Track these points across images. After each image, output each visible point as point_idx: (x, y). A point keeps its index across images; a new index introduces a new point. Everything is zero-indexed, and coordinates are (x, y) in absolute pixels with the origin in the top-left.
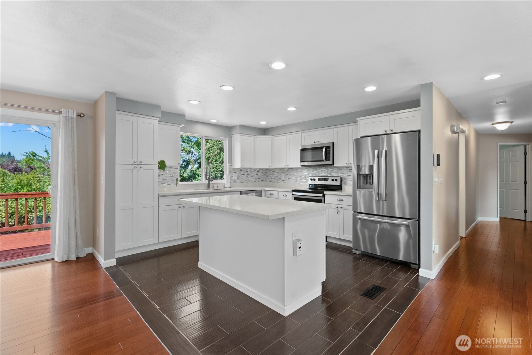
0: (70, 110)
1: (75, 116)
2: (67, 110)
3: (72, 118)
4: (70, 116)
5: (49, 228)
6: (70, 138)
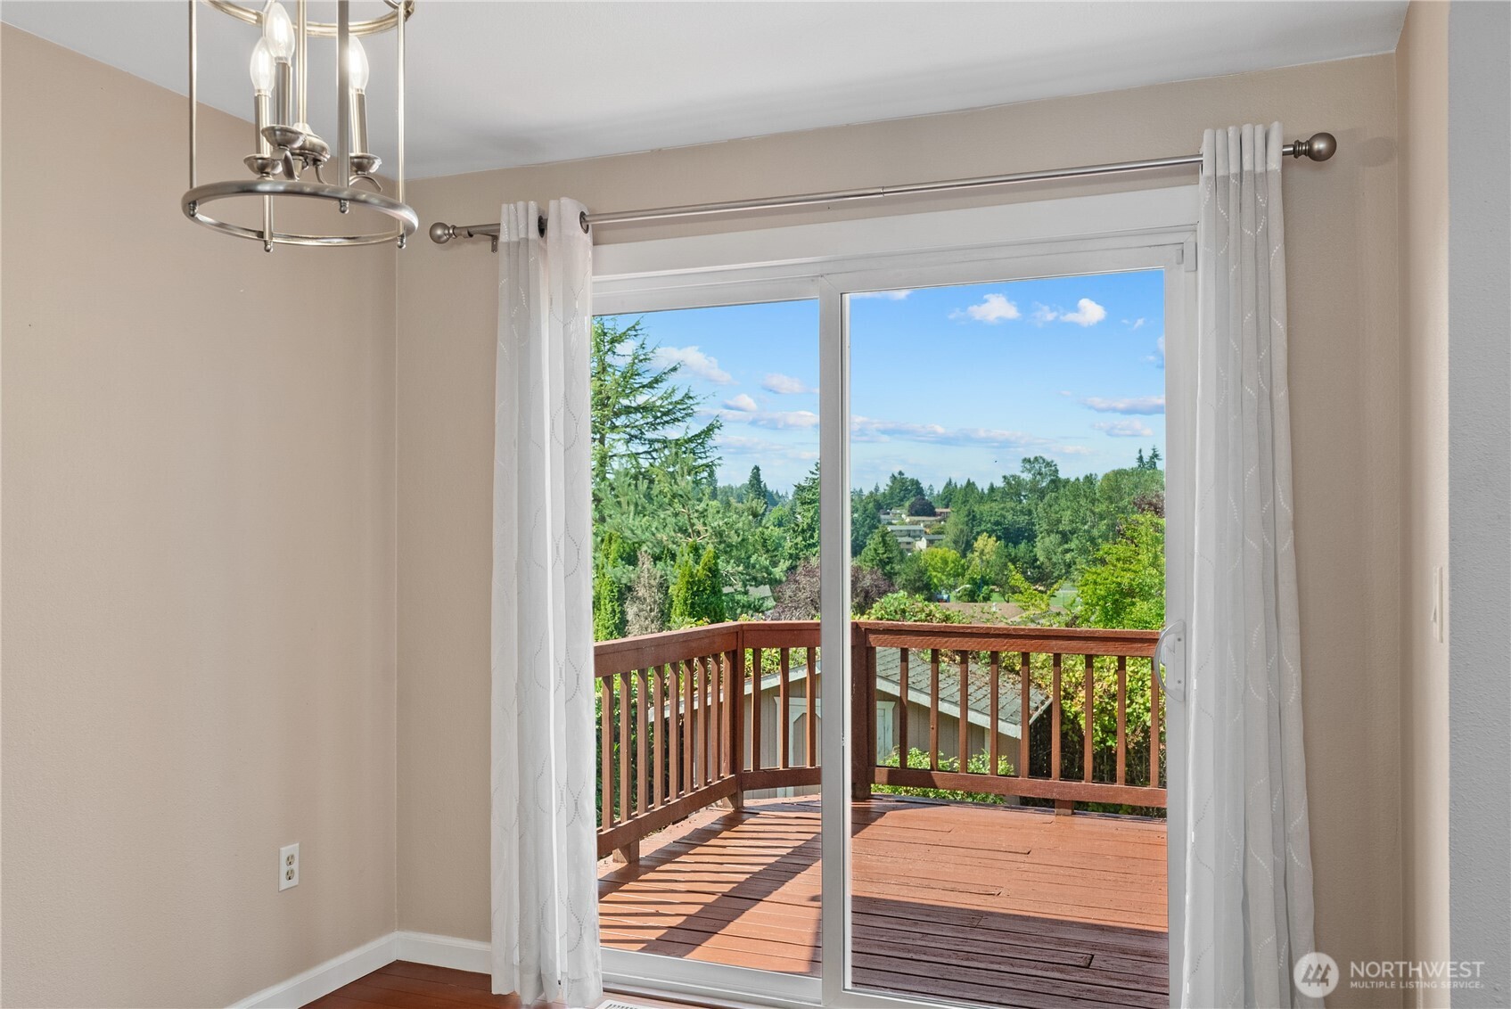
0: (1247, 130)
1: (1275, 164)
2: (1231, 130)
3: (1261, 179)
4: (1247, 167)
5: (1161, 814)
6: (1249, 316)
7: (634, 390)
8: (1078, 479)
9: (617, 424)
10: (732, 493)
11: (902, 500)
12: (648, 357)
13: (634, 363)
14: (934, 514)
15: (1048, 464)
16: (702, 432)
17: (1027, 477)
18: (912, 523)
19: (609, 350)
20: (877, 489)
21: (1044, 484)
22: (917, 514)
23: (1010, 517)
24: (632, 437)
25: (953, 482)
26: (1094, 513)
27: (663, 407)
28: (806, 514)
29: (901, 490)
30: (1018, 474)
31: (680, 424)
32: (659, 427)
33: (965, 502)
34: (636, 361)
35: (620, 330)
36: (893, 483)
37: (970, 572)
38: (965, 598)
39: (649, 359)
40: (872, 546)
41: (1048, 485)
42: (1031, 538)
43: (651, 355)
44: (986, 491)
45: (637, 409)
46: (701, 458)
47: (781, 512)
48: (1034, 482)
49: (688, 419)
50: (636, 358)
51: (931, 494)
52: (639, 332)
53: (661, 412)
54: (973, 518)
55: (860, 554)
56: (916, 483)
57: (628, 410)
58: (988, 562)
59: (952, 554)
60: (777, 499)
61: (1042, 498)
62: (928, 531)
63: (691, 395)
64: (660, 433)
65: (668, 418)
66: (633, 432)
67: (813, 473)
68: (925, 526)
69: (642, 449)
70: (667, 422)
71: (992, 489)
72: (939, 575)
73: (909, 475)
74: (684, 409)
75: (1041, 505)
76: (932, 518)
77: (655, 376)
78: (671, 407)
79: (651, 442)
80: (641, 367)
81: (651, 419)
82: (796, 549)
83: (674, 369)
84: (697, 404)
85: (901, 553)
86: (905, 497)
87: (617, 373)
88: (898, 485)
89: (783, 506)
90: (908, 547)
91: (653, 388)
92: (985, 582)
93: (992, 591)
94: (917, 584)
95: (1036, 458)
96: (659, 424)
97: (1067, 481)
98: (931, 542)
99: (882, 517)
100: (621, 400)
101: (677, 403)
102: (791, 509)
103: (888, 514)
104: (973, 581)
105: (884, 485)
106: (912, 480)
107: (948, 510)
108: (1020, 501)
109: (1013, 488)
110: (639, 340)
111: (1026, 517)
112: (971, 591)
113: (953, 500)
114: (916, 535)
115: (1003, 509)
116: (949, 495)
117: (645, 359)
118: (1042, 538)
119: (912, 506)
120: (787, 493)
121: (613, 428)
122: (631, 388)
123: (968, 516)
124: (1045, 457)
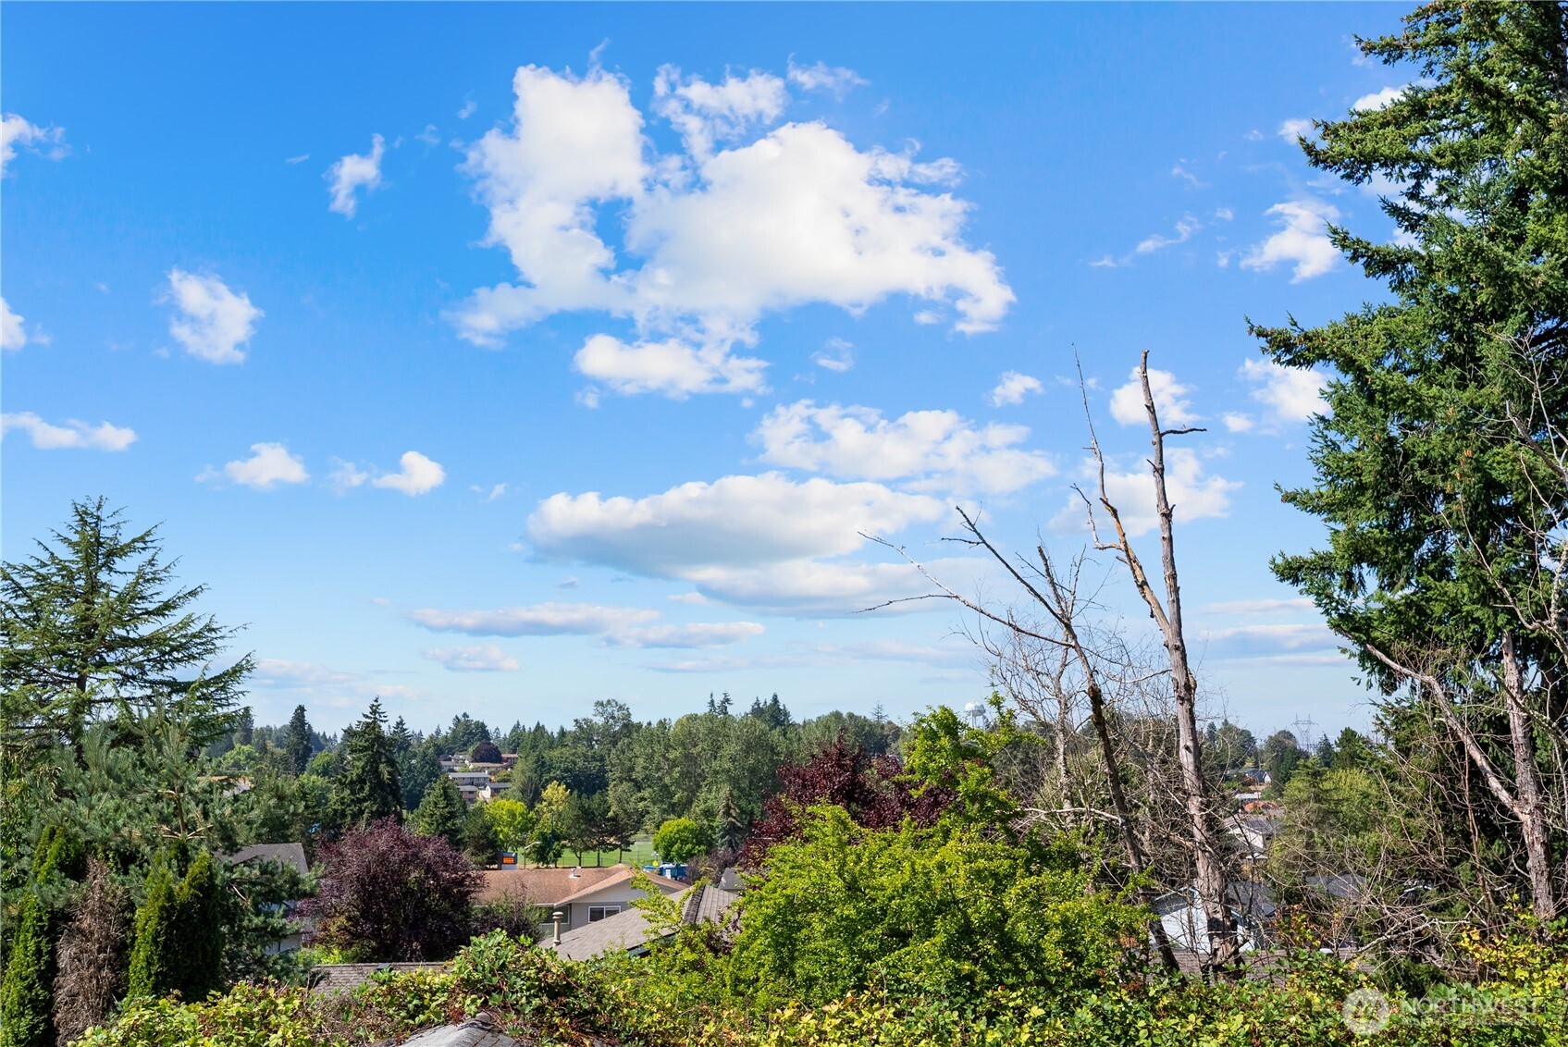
7: (134, 617)
8: (649, 724)
9: (108, 660)
10: (270, 735)
11: (465, 745)
12: (158, 576)
13: (137, 583)
14: (500, 760)
15: (621, 708)
16: (225, 674)
17: (599, 720)
18: (475, 770)
19: (103, 565)
20: (438, 732)
21: (617, 728)
22: (482, 760)
23: (580, 764)
24: (127, 678)
25: (521, 725)
26: (668, 759)
27: (174, 640)
28: (357, 763)
29: (465, 734)
30: (591, 717)
31: (196, 662)
32: (167, 666)
33: (534, 747)
34: (141, 581)
35: (124, 540)
36: (456, 725)
37: (540, 826)
38: (534, 856)
39: (160, 580)
40: (432, 799)
41: (621, 729)
42: (603, 785)
43: (162, 575)
44: (556, 735)
45: (136, 643)
46: (221, 706)
47: (326, 759)
48: (607, 726)
49: (208, 657)
50: (141, 577)
51: (497, 737)
52: (149, 544)
53: (169, 645)
54: (542, 765)
55: (417, 807)
56: (482, 727)
57: (126, 642)
58: (560, 815)
59: (520, 807)
60: (324, 743)
61: (615, 744)
62: (493, 778)
63: (214, 626)
64: (168, 674)
65: (180, 656)
66: (130, 671)
67: (367, 717)
68: (490, 774)
69: (139, 693)
70: (179, 660)
71: (563, 733)
72: (506, 830)
73: (474, 717)
74: (202, 644)
75: (614, 751)
76: (498, 765)
77: (166, 600)
78: (184, 641)
79: (153, 683)
80: (149, 590)
81: (155, 654)
82: (343, 804)
83: (193, 593)
84: (222, 637)
85: (464, 806)
86: (468, 741)
87: (112, 594)
88: (461, 729)
89: (330, 751)
90: (471, 796)
91: (164, 615)
92: (557, 837)
93: (564, 846)
94: (482, 841)
95: (609, 702)
96: (166, 661)
97: (639, 726)
98: (495, 791)
99: (443, 763)
100: (115, 630)
101: (194, 636)
102: (340, 755)
103: (450, 759)
104: (543, 836)
105: (446, 727)
106: (477, 723)
107: (516, 756)
108: (592, 747)
109: (585, 732)
110: (147, 555)
111: (598, 763)
112: (541, 847)
113: (522, 745)
114: (481, 784)
115: (574, 754)
116: (518, 739)
117: (153, 579)
118: (615, 786)
119: (477, 751)
120: (335, 736)
121: (101, 665)
122: (130, 615)
123: (536, 762)
124: (617, 700)
